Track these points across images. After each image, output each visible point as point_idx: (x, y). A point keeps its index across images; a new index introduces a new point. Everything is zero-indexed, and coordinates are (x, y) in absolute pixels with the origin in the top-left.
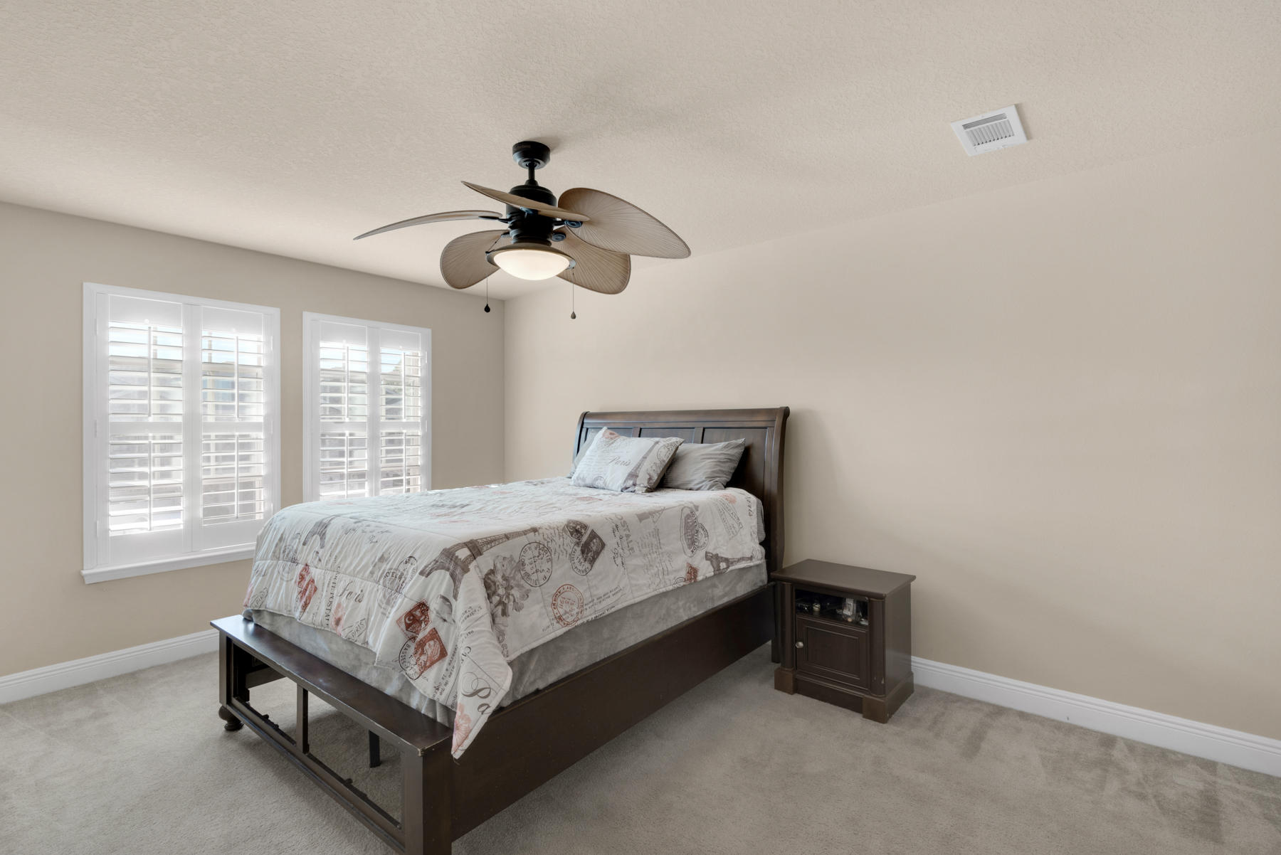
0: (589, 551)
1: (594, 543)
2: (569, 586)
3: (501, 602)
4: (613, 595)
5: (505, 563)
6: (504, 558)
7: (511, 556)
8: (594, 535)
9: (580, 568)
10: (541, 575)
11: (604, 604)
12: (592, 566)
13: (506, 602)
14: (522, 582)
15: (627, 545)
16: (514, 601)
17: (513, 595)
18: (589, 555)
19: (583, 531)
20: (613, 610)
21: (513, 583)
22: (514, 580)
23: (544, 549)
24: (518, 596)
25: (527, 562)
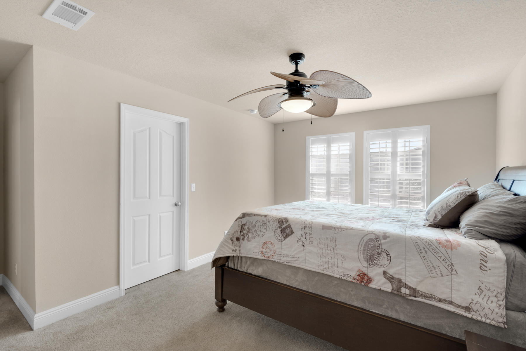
0: (285, 232)
1: (288, 230)
2: (271, 243)
3: (243, 235)
4: (291, 257)
5: (250, 223)
6: (250, 222)
7: (252, 222)
8: (289, 226)
9: (279, 238)
10: (262, 233)
11: (285, 259)
12: (284, 240)
13: (245, 236)
14: (254, 233)
15: (308, 238)
16: (248, 237)
17: (249, 235)
18: (284, 234)
19: (285, 223)
20: (290, 264)
21: (251, 231)
22: (252, 230)
23: (265, 224)
24: (251, 236)
25: (257, 226)
